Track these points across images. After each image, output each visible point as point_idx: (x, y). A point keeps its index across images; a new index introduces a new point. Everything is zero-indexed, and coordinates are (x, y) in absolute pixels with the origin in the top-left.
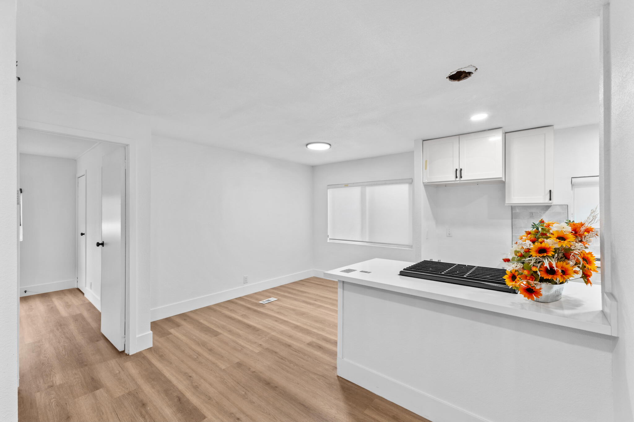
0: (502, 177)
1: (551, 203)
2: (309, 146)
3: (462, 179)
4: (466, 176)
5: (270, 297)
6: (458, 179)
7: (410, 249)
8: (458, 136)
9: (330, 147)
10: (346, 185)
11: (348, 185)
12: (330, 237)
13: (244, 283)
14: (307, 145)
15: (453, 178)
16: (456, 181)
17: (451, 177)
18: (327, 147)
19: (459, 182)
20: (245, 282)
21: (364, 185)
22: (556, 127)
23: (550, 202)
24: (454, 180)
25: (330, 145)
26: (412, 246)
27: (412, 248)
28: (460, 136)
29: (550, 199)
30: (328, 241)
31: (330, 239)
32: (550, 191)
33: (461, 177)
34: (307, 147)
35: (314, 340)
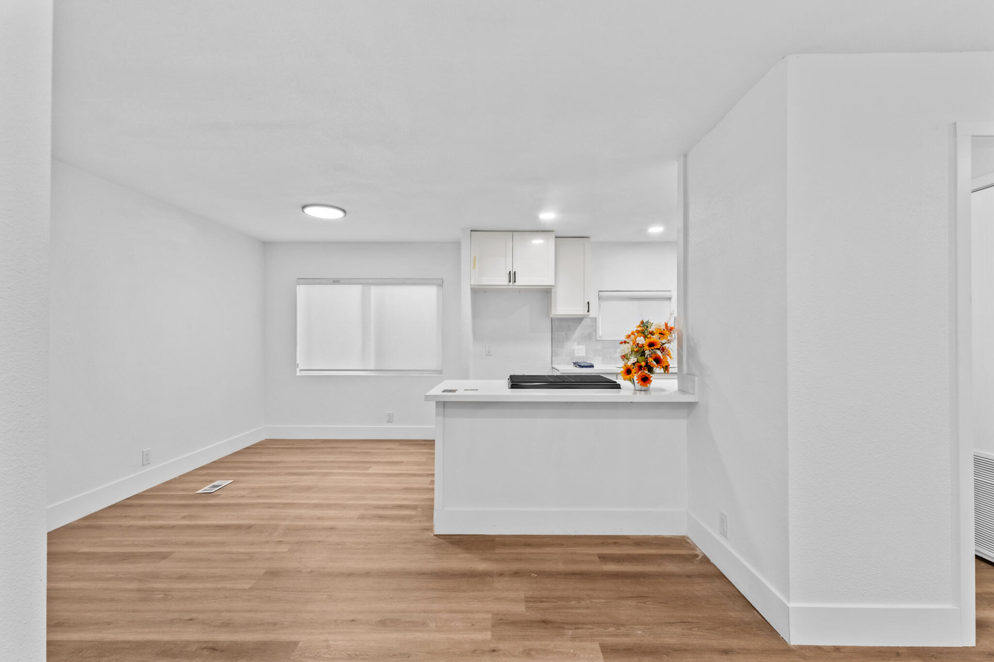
0: (553, 284)
1: (588, 315)
2: (307, 210)
3: (515, 284)
4: (521, 281)
5: (214, 482)
6: (511, 284)
7: (439, 375)
8: (511, 233)
9: (345, 215)
10: (336, 282)
11: (339, 281)
12: (301, 367)
13: (143, 465)
14: (304, 207)
15: (506, 282)
16: (509, 285)
17: (503, 281)
18: (339, 214)
19: (511, 287)
20: (145, 462)
21: (366, 282)
22: (592, 239)
23: (588, 313)
24: (507, 284)
25: (344, 211)
26: (442, 371)
27: (441, 373)
28: (514, 233)
29: (588, 311)
30: (298, 374)
31: (301, 370)
32: (588, 303)
33: (515, 282)
34: (303, 211)
35: (363, 512)
